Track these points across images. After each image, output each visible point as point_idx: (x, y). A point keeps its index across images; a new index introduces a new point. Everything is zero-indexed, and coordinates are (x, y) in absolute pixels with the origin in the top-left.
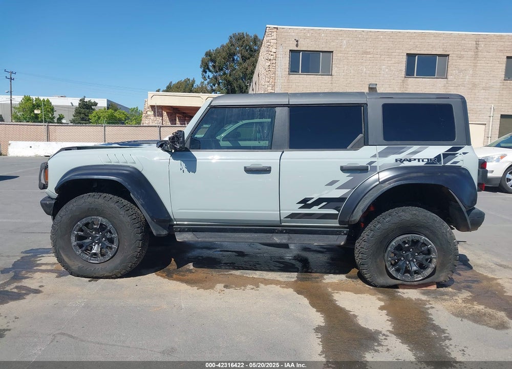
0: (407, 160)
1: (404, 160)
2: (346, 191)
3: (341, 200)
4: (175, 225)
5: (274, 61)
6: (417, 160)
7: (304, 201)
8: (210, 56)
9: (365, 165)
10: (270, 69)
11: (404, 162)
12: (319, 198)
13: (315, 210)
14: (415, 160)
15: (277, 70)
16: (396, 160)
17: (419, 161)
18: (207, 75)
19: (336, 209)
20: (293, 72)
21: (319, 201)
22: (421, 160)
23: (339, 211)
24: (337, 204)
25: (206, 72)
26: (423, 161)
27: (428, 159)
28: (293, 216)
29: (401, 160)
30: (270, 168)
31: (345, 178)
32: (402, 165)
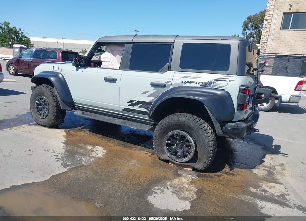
0: (189, 82)
1: (187, 82)
2: (152, 98)
3: (149, 103)
4: (76, 106)
5: (270, 21)
6: (195, 83)
7: (131, 101)
8: (250, 19)
9: (164, 83)
10: (267, 27)
11: (187, 83)
12: (139, 101)
13: (136, 108)
14: (194, 82)
15: (271, 27)
16: (182, 82)
17: (196, 83)
18: (246, 32)
19: (147, 109)
20: (284, 28)
21: (138, 103)
22: (198, 83)
23: (148, 110)
24: (147, 106)
25: (245, 30)
26: (199, 84)
27: (203, 83)
28: (125, 110)
29: (185, 81)
30: (116, 79)
31: (152, 90)
32: (185, 85)
